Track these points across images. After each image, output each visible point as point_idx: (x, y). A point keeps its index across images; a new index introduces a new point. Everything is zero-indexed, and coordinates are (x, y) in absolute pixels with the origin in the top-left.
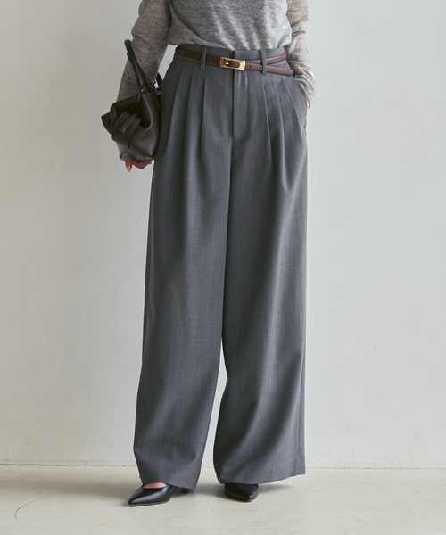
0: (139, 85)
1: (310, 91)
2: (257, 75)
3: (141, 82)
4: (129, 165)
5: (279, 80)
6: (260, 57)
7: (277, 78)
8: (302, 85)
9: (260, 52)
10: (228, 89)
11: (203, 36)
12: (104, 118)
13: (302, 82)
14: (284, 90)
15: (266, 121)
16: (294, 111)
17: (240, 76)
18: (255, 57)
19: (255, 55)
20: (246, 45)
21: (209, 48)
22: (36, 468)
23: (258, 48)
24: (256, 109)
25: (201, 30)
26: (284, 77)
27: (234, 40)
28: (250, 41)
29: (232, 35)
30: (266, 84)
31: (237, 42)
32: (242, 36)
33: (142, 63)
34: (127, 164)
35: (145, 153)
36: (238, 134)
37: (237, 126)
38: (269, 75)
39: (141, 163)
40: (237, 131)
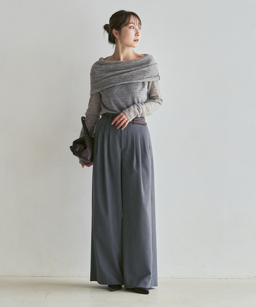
2: (131, 125)
4: (83, 166)
7: (140, 126)
12: (71, 147)
24: (130, 138)
26: (143, 126)
30: (135, 128)
33: (88, 126)
35: (87, 160)
36: (123, 148)
37: (123, 144)
38: (136, 125)
39: (88, 165)
40: (123, 146)
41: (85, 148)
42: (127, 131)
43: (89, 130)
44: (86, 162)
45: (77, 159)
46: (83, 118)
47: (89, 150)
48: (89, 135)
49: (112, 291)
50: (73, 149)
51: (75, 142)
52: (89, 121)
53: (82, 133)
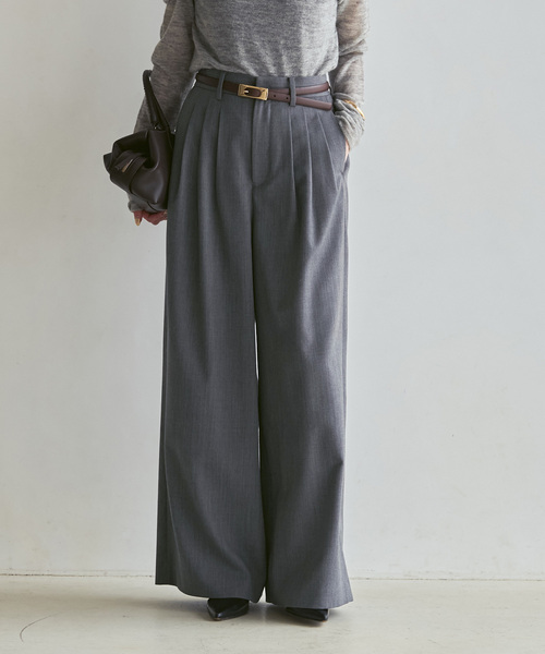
0: (152, 122)
1: (350, 129)
2: (283, 108)
3: (155, 119)
4: (138, 218)
5: (312, 114)
6: (288, 87)
7: (309, 112)
8: (341, 123)
9: (288, 79)
10: (246, 123)
11: (221, 60)
12: (106, 157)
13: (341, 120)
14: (317, 128)
15: (290, 162)
16: (327, 152)
17: (262, 107)
18: (282, 86)
19: (282, 83)
20: (272, 70)
21: (228, 73)
22: (46, 579)
23: (287, 75)
24: (279, 148)
25: (220, 52)
26: (320, 112)
27: (258, 64)
28: (279, 65)
29: (256, 58)
30: (295, 119)
31: (262, 67)
32: (268, 60)
33: (161, 97)
34: (136, 216)
35: (149, 199)
36: (258, 178)
37: (256, 167)
38: (298, 107)
39: (153, 217)
40: (256, 173)
41: (150, 164)
42: (271, 128)
43: (164, 108)
44: (149, 209)
45: (122, 196)
46: (147, 75)
47: (159, 172)
48: (164, 129)
49: (214, 618)
50: (111, 162)
51: (121, 145)
52: (165, 82)
53: (142, 119)
